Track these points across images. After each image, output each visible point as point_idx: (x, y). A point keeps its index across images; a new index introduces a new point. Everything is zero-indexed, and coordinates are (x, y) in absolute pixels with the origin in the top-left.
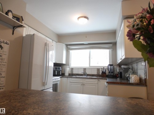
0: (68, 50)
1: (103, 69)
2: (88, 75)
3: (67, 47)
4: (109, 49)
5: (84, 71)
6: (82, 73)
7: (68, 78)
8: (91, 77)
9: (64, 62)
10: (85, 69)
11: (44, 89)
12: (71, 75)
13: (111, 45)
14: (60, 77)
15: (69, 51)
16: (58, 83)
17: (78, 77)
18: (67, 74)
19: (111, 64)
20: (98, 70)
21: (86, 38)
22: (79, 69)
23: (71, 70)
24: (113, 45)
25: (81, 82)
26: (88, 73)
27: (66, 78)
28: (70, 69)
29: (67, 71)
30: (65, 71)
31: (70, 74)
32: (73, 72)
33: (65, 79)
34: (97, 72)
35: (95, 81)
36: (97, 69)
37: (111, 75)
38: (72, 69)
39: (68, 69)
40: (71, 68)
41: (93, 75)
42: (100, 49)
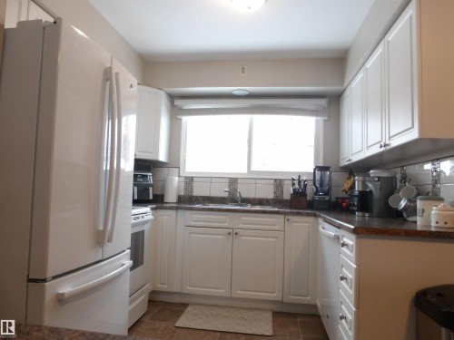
0: (176, 113)
1: (296, 182)
2: (245, 201)
3: (172, 103)
4: (316, 116)
5: (230, 187)
6: (226, 195)
7: (180, 212)
8: (258, 208)
9: (162, 157)
10: (233, 182)
11: (100, 258)
12: (188, 201)
13: (323, 102)
14: (152, 209)
15: (181, 119)
16: (146, 228)
17: (211, 206)
18: (171, 197)
19: (321, 164)
20: (279, 183)
21: (243, 72)
22: (213, 180)
23: (186, 183)
24: (329, 103)
25: (226, 225)
26: (243, 196)
27: (172, 213)
28: (183, 179)
29: (174, 187)
30: (163, 188)
31: (184, 197)
32: (192, 191)
33: (167, 216)
34: (275, 193)
35: (276, 222)
36: (275, 180)
37: (322, 202)
38: (190, 181)
39: (176, 179)
40: (186, 178)
41: (261, 202)
42: (287, 113)
